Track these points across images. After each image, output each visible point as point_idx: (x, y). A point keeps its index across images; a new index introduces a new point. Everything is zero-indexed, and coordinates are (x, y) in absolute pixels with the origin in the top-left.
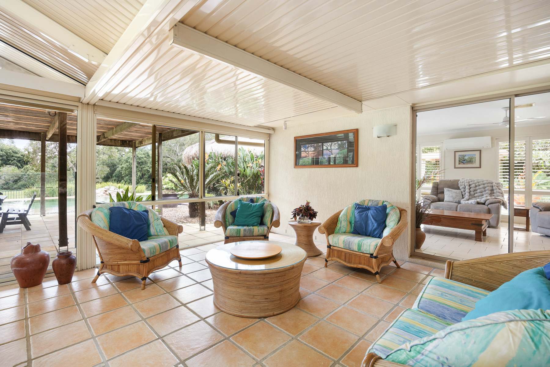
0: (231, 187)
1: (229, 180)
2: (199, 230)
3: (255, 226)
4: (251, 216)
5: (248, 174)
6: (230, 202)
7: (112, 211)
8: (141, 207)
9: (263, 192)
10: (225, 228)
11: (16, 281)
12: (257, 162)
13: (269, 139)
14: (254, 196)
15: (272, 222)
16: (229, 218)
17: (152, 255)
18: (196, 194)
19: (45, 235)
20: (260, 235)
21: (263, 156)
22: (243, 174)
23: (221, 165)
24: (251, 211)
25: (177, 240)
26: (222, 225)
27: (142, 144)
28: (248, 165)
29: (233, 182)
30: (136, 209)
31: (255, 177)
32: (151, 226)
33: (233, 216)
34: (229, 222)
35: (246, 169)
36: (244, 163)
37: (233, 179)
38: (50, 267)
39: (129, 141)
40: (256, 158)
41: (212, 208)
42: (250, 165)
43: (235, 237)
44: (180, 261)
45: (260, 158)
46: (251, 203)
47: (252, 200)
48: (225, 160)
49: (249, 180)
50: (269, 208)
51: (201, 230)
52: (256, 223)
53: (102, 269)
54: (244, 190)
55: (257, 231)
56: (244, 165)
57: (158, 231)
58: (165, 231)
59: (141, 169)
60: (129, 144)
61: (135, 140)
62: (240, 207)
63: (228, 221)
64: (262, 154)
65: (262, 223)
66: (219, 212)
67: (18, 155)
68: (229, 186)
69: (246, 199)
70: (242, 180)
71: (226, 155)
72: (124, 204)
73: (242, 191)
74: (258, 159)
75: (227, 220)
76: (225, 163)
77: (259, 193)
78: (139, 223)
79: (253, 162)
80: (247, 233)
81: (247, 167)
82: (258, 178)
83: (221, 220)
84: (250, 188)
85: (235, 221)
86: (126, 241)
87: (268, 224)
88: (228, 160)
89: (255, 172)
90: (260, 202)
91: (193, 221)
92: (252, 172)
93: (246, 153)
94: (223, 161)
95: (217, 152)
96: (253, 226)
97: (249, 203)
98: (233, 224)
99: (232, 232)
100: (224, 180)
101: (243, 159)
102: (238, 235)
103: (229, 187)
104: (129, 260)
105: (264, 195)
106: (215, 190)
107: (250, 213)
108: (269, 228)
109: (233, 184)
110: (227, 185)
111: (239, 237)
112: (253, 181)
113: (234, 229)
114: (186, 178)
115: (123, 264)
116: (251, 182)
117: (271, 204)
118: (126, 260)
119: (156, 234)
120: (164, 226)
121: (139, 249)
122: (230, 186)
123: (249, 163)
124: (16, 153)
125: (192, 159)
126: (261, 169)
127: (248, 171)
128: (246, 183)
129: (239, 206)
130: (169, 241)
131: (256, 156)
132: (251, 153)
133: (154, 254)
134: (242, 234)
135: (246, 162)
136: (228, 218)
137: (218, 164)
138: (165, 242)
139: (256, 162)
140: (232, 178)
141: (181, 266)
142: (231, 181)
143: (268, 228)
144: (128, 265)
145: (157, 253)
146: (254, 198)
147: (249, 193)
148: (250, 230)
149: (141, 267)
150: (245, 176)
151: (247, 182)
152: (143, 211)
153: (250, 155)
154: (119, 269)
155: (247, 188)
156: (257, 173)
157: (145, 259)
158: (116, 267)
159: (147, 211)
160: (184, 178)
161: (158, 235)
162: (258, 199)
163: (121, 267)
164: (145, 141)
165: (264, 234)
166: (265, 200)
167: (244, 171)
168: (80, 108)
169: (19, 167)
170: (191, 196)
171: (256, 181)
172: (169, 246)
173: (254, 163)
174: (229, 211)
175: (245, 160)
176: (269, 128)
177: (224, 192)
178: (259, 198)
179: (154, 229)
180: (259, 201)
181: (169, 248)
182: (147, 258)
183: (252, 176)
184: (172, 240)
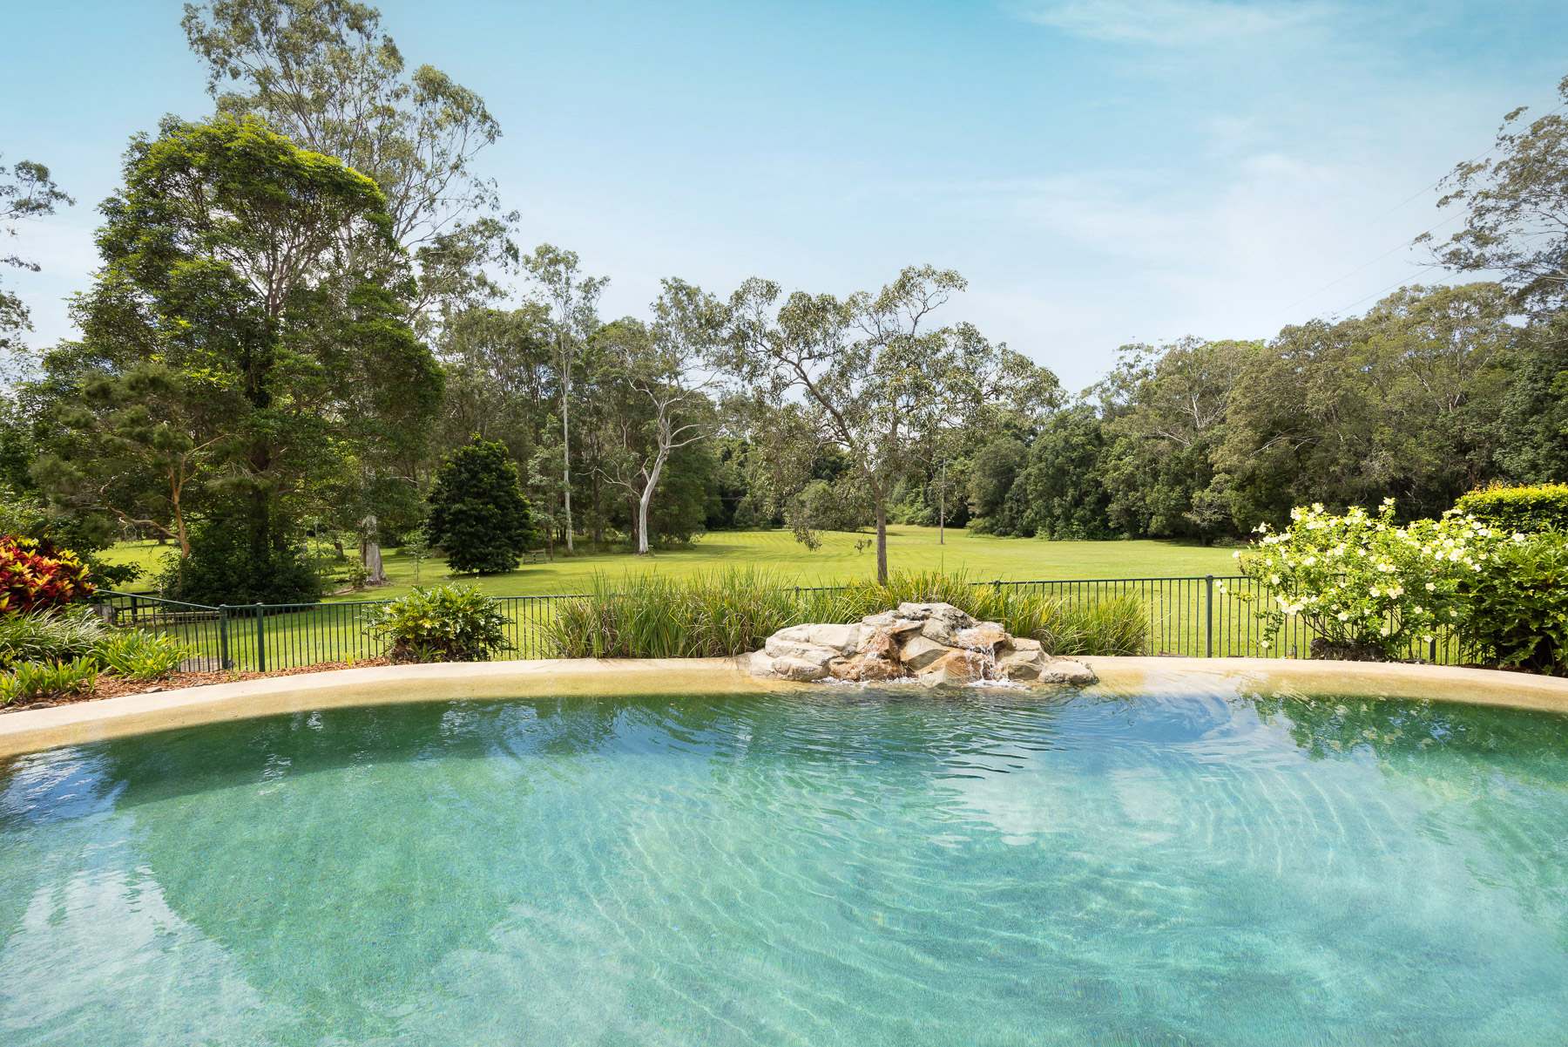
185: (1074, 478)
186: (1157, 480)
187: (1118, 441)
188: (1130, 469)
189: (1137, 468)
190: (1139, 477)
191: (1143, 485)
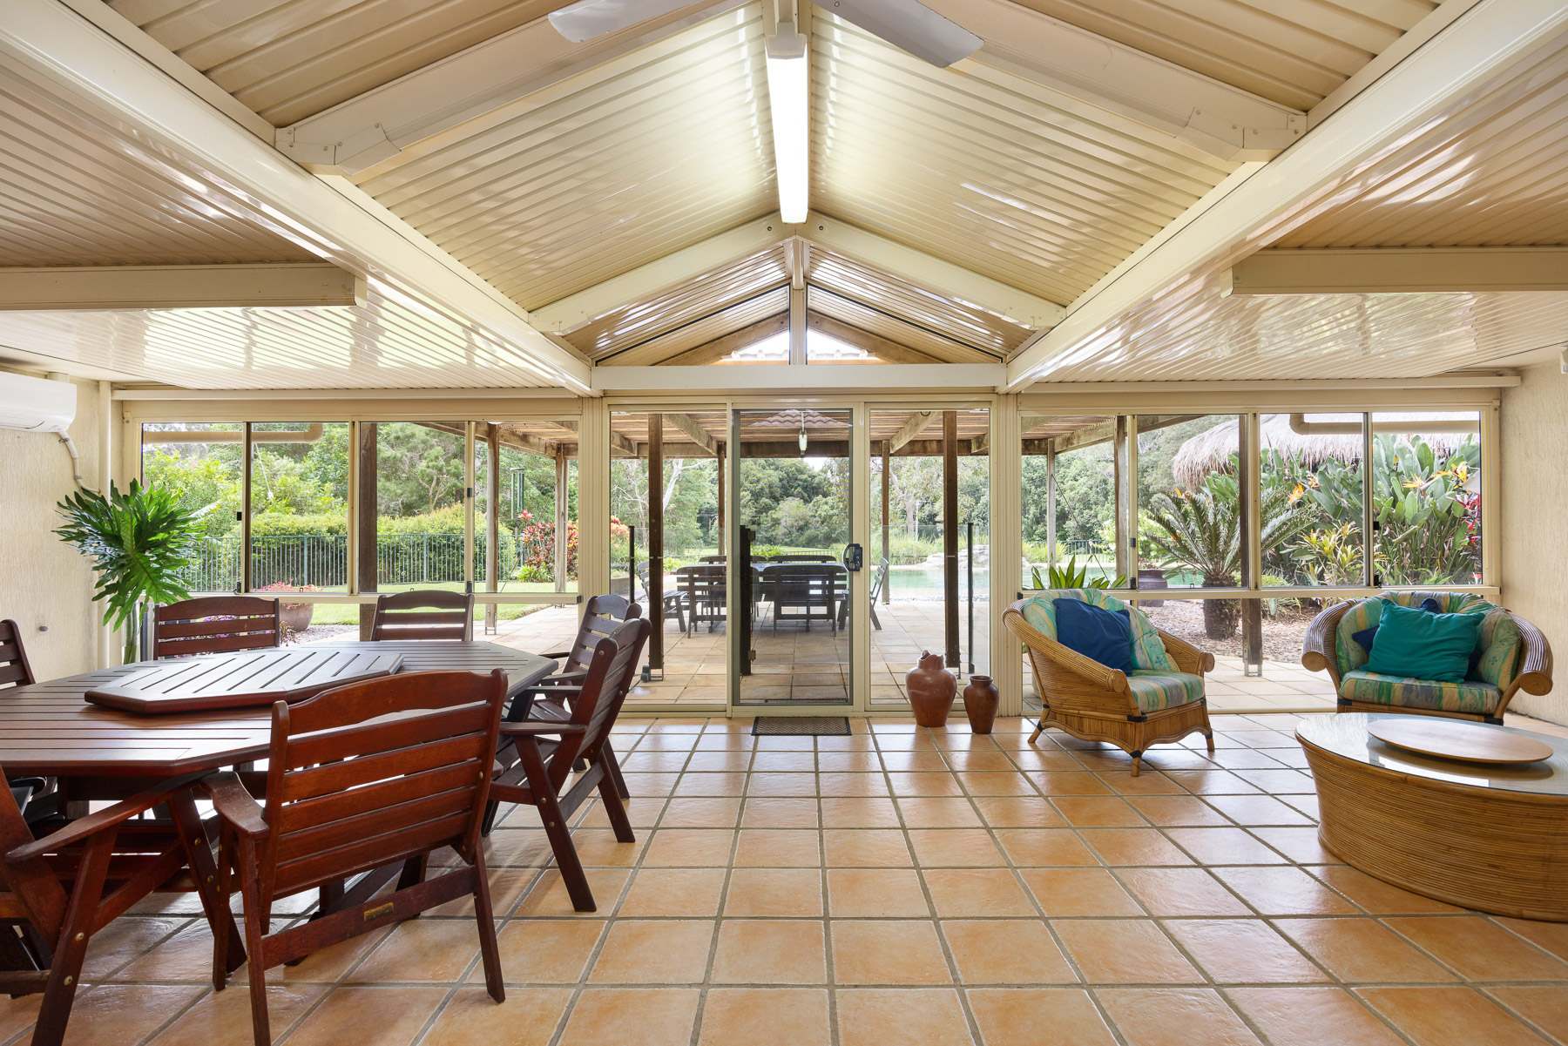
0: (1344, 555)
1: (1335, 536)
2: (1243, 673)
3: (1447, 681)
4: (1432, 649)
5: (1409, 517)
6: (1351, 604)
7: (1058, 608)
8: (1113, 602)
9: (1476, 577)
10: (1338, 677)
11: (911, 714)
12: (1450, 473)
13: (1500, 406)
14: (1436, 586)
15: (1518, 677)
16: (1350, 650)
17: (1151, 709)
18: (1227, 574)
19: (909, 642)
20: (1468, 710)
21: (1474, 452)
22: (1389, 515)
23: (1305, 489)
24: (1432, 635)
25: (1201, 685)
26: (1327, 665)
27: (1072, 444)
28: (1408, 486)
29: (1353, 540)
30: (1101, 606)
31: (1441, 524)
32: (1137, 647)
33: (1362, 645)
34: (1348, 660)
35: (1401, 497)
36: (1393, 478)
37: (1348, 532)
38: (959, 701)
39: (1040, 440)
40: (1443, 460)
41: (1273, 618)
42: (1419, 483)
43: (1373, 703)
44: (1209, 737)
45: (1461, 459)
46: (1427, 613)
47: (1432, 604)
48: (1315, 470)
49: (1415, 533)
50: (1501, 631)
51: (1247, 674)
52: (1450, 674)
53: (1046, 718)
54: (1392, 567)
55: (1456, 696)
56: (1391, 485)
57: (1154, 659)
58: (1169, 661)
59: (1039, 496)
60: (1039, 445)
61: (1054, 437)
62: (1387, 619)
63: (1345, 656)
64: (1472, 443)
65: (1473, 675)
66: (1313, 630)
67: (804, 477)
68: (1336, 553)
69: (1407, 600)
70: (1386, 533)
71: (1318, 456)
72: (1078, 594)
73: (1385, 567)
74: (1451, 460)
75: (1340, 654)
76: (1316, 479)
77: (1457, 581)
78: (1114, 637)
79: (1431, 471)
80: (1417, 697)
81: (1406, 492)
82: (1452, 526)
83: (1322, 652)
84: (1417, 562)
85: (1371, 659)
86: (1102, 671)
87: (1504, 681)
88: (1326, 469)
89: (1442, 506)
90: (1462, 613)
91: (1219, 647)
92: (1426, 506)
93: (1400, 446)
94: (1309, 473)
95: (1285, 449)
96: (1438, 680)
97: (1422, 613)
98: (1362, 666)
99: (1364, 688)
100: (1314, 536)
101: (1388, 465)
102: (1383, 700)
103: (1336, 555)
104: (1104, 710)
105: (1480, 586)
106: (1281, 563)
107: (1425, 641)
108: (1506, 694)
109: (1350, 547)
110: (1326, 549)
111: (1385, 704)
112: (1432, 535)
113: (1368, 682)
114: (1197, 529)
115: (1090, 717)
116: (1425, 540)
117: (1511, 621)
118: (1095, 709)
119: (1149, 665)
120: (1167, 651)
121: (1126, 692)
122: (1340, 552)
123: (1414, 476)
124: (802, 472)
125: (1202, 473)
126: (1466, 497)
127: (1409, 506)
128: (1400, 542)
129: (1382, 618)
130: (1186, 686)
131: (1442, 453)
132: (1421, 442)
133: (1155, 708)
134: (1398, 696)
135: (1399, 474)
136: (1347, 649)
137: (1293, 483)
138: (1177, 687)
139: (1444, 473)
140: (1348, 529)
141: (1211, 749)
142: (1340, 539)
143: (1501, 693)
144: (1101, 719)
145: (1162, 706)
146: (1440, 596)
147: (1416, 577)
148: (1429, 690)
149: (1129, 728)
150: (1398, 522)
151: (1405, 540)
152: (1118, 612)
153: (1414, 450)
154: (1081, 724)
155: (1407, 561)
156: (1449, 512)
157: (1138, 714)
158: (1076, 721)
159: (1125, 613)
160: (1190, 530)
161: (1154, 669)
162: (1455, 603)
163: (1086, 722)
164: (1079, 437)
165: (1484, 710)
166: (1488, 606)
167: (1394, 505)
168: (994, 405)
169: (806, 501)
170: (1213, 580)
171: (1443, 539)
172: (1186, 696)
173: (1437, 477)
174: (1346, 630)
175: (1394, 467)
176: (1498, 372)
177: (1317, 570)
178: (1460, 599)
179: (1143, 653)
180: (1461, 606)
181: (1185, 701)
182: (1143, 714)
183: (1427, 521)
184: (1191, 683)
185: (1036, 497)
186: (1107, 499)
187: (1074, 463)
188: (1085, 489)
189: (1091, 488)
190: (1093, 497)
191: (1096, 504)
